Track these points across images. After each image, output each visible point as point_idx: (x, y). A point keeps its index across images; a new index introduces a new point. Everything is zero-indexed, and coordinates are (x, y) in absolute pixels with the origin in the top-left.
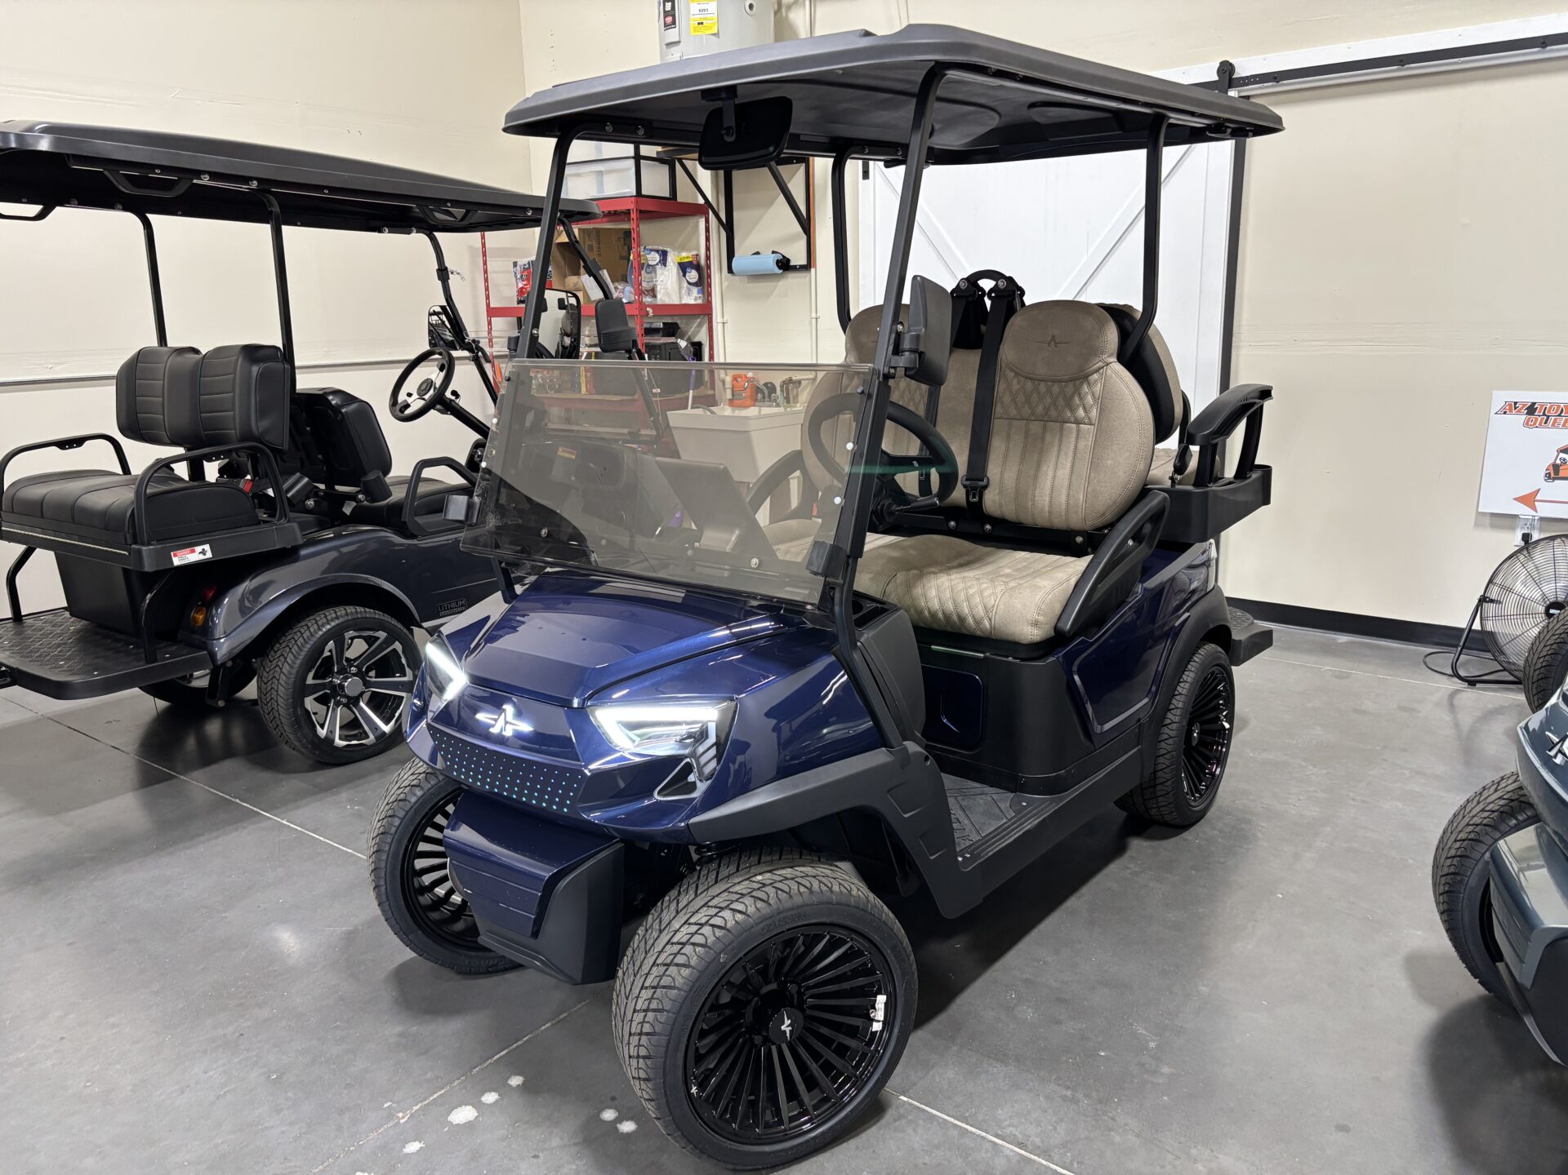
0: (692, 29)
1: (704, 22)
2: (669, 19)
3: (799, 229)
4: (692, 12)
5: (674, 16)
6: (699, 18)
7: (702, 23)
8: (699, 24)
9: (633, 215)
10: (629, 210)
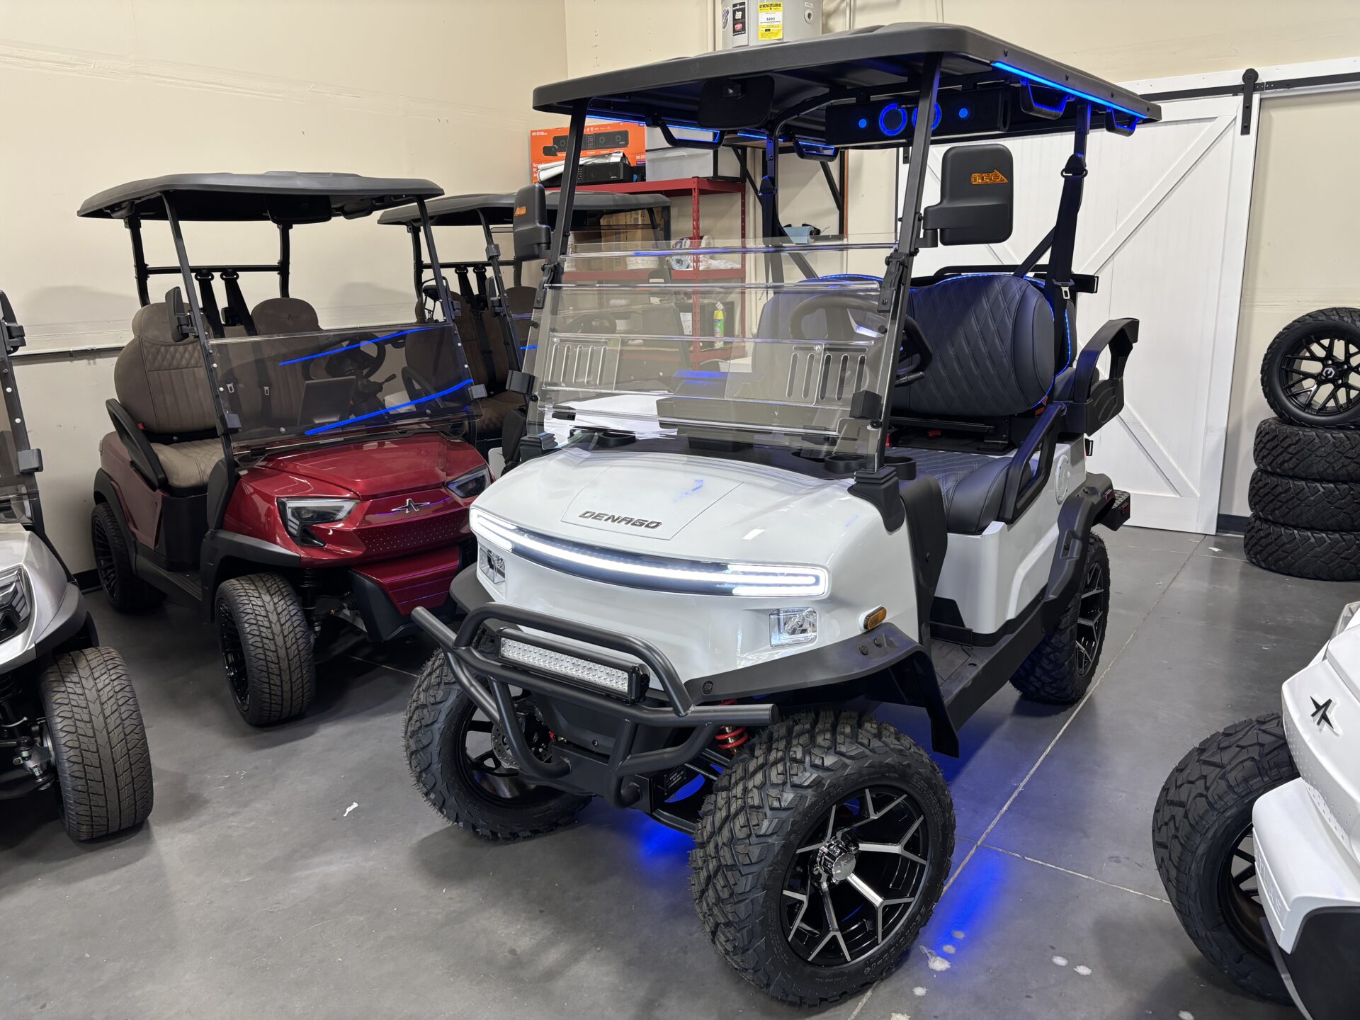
0: (760, 35)
1: (771, 29)
2: (739, 26)
3: (834, 205)
4: (760, 21)
5: (744, 24)
6: (766, 25)
7: (769, 30)
8: (766, 30)
9: (695, 194)
10: (691, 189)
